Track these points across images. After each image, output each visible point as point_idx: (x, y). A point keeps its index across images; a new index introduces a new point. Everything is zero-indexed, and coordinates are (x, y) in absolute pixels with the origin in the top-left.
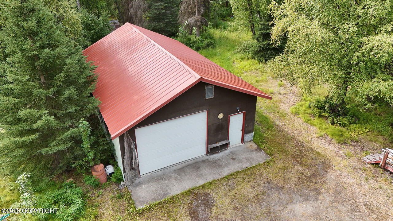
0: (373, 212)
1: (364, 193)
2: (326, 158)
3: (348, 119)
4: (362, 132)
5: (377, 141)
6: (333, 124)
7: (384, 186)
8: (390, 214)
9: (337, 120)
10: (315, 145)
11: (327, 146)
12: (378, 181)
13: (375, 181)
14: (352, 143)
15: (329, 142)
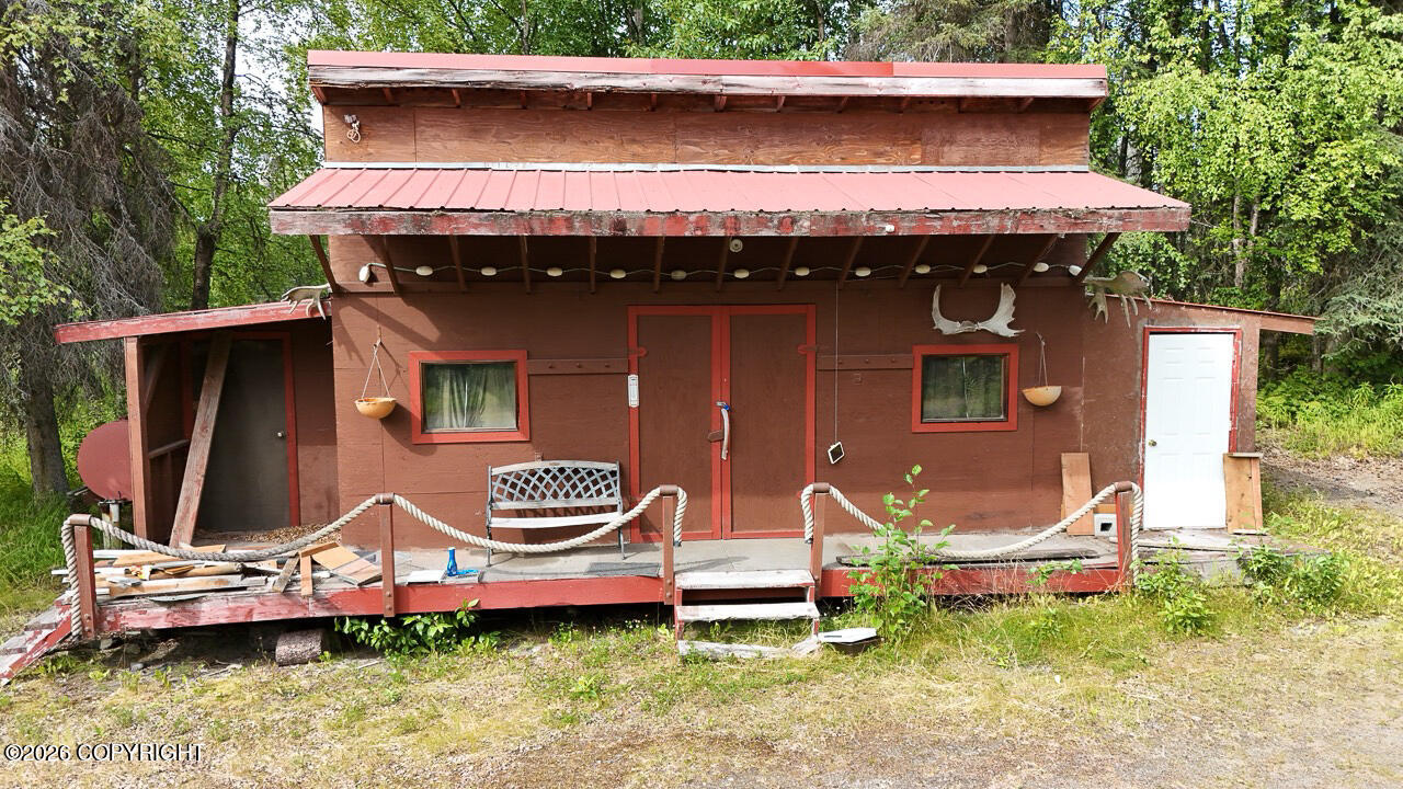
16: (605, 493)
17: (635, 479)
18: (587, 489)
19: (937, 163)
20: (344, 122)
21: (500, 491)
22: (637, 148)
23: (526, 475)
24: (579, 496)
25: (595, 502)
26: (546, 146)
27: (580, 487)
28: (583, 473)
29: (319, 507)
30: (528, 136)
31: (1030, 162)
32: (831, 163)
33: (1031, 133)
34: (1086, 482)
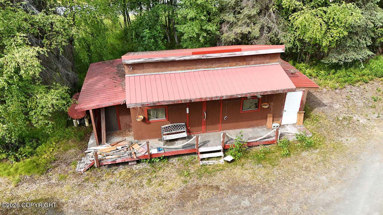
0: (127, 208)
1: (106, 200)
2: (46, 199)
3: (30, 146)
4: (52, 149)
5: (70, 147)
6: (17, 160)
7: (112, 180)
8: (136, 198)
9: (20, 154)
10: (23, 196)
11: (35, 187)
12: (104, 179)
13: (103, 182)
14: (53, 165)
15: (33, 181)
16: (183, 129)
17: (188, 125)
18: (179, 128)
19: (249, 65)
20: (129, 67)
21: (164, 130)
22: (188, 67)
23: (168, 127)
24: (178, 130)
25: (181, 131)
26: (170, 68)
27: (178, 128)
28: (179, 126)
29: (124, 126)
30: (166, 67)
31: (267, 63)
32: (227, 66)
33: (268, 57)
34: (271, 119)
